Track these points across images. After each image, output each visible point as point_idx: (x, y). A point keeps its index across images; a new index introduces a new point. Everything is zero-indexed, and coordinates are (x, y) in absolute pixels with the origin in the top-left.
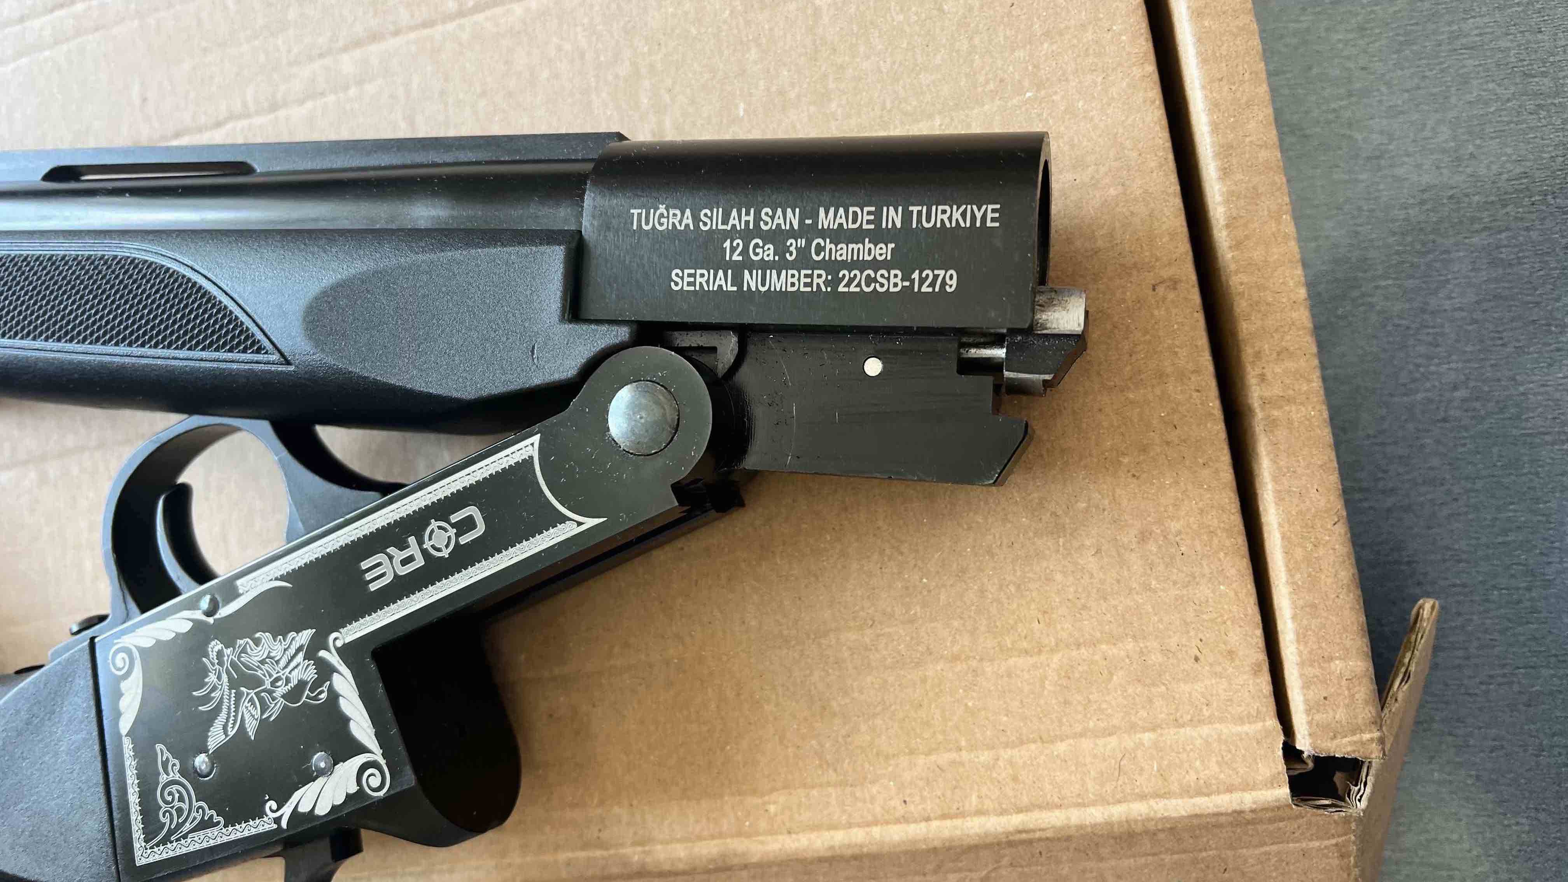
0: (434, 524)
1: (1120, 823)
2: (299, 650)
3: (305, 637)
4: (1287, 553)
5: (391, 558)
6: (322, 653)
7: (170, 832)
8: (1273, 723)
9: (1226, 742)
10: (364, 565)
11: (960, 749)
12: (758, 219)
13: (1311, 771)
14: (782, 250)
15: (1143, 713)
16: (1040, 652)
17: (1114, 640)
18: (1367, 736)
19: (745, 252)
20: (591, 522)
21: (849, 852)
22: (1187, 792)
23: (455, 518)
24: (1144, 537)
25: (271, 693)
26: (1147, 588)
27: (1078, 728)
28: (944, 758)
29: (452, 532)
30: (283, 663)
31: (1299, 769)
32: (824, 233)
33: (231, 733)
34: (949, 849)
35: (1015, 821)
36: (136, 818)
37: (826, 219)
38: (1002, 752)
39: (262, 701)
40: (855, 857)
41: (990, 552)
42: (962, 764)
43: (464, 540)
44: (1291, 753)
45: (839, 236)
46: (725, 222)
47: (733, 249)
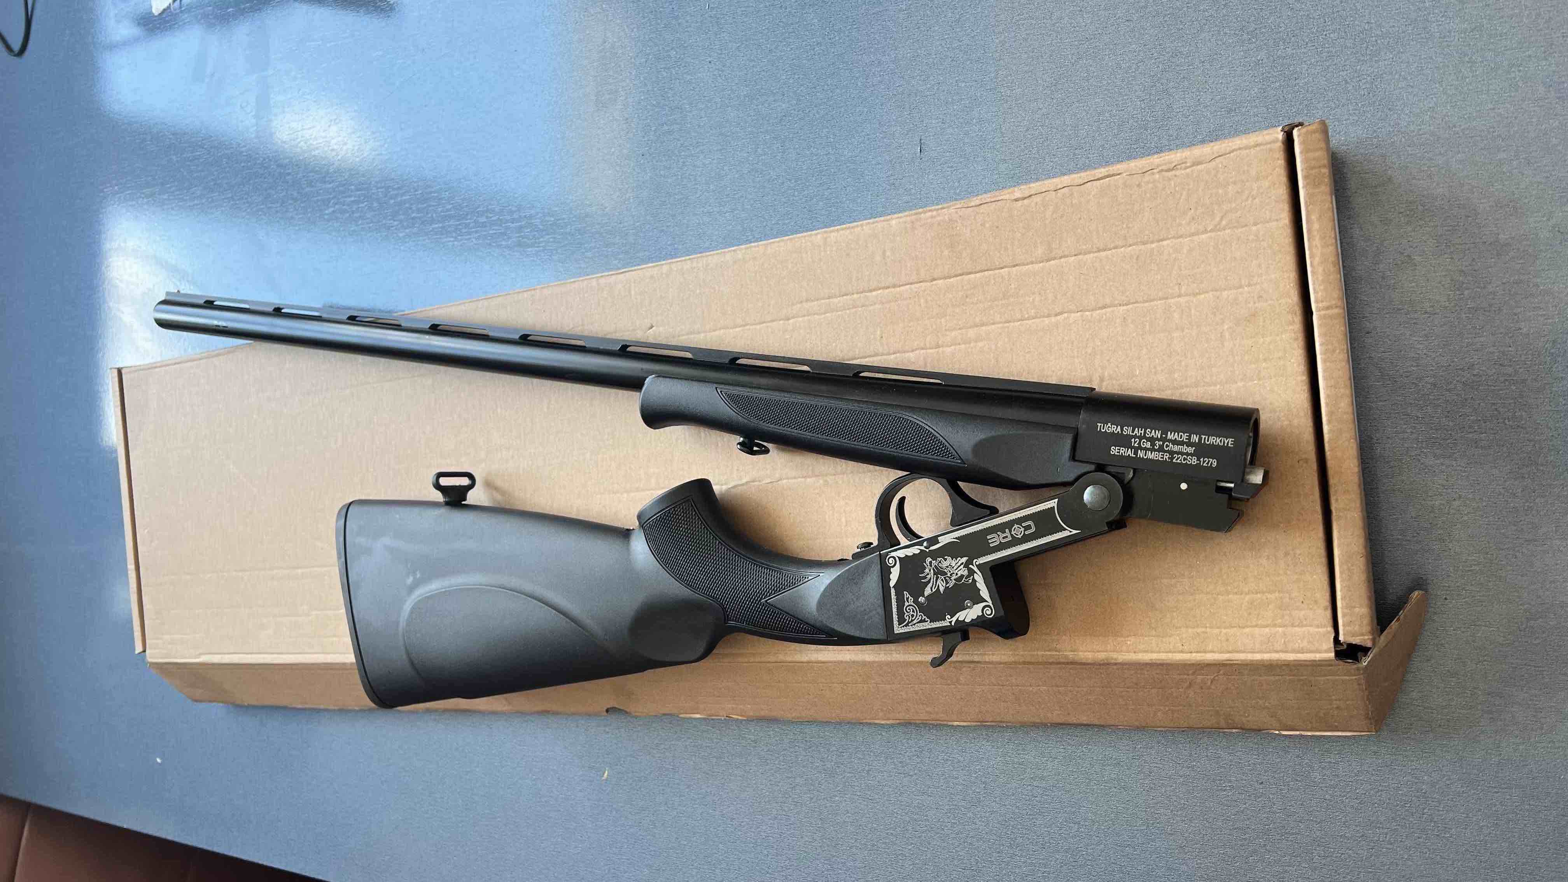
0: (1016, 526)
1: (1267, 661)
2: (962, 564)
3: (964, 560)
4: (1340, 567)
5: (999, 536)
6: (971, 566)
7: (909, 622)
8: (1331, 629)
9: (1311, 635)
10: (988, 537)
11: (1206, 627)
12: (1145, 432)
13: (1345, 650)
14: (1153, 445)
15: (1280, 621)
16: (1241, 594)
17: (1270, 592)
18: (1366, 637)
19: (1139, 443)
20: (1075, 532)
21: (1158, 662)
22: (1294, 651)
23: (1024, 525)
24: (1286, 554)
25: (950, 578)
26: (1286, 574)
27: (1254, 623)
28: (1199, 630)
29: (1022, 529)
30: (955, 568)
31: (1340, 648)
32: (1170, 441)
33: (934, 590)
34: (1199, 664)
35: (1226, 656)
36: (895, 617)
37: (1170, 436)
38: (1223, 630)
39: (946, 580)
40: (1162, 665)
41: (1225, 554)
42: (1206, 633)
43: (1026, 533)
44: (1336, 640)
45: (1175, 442)
46: (1133, 432)
47: (1135, 442)
